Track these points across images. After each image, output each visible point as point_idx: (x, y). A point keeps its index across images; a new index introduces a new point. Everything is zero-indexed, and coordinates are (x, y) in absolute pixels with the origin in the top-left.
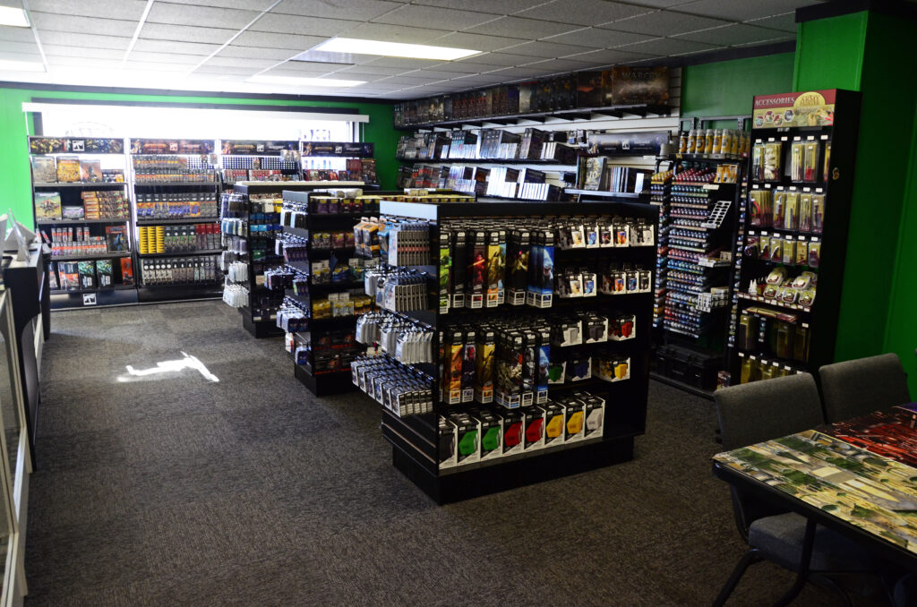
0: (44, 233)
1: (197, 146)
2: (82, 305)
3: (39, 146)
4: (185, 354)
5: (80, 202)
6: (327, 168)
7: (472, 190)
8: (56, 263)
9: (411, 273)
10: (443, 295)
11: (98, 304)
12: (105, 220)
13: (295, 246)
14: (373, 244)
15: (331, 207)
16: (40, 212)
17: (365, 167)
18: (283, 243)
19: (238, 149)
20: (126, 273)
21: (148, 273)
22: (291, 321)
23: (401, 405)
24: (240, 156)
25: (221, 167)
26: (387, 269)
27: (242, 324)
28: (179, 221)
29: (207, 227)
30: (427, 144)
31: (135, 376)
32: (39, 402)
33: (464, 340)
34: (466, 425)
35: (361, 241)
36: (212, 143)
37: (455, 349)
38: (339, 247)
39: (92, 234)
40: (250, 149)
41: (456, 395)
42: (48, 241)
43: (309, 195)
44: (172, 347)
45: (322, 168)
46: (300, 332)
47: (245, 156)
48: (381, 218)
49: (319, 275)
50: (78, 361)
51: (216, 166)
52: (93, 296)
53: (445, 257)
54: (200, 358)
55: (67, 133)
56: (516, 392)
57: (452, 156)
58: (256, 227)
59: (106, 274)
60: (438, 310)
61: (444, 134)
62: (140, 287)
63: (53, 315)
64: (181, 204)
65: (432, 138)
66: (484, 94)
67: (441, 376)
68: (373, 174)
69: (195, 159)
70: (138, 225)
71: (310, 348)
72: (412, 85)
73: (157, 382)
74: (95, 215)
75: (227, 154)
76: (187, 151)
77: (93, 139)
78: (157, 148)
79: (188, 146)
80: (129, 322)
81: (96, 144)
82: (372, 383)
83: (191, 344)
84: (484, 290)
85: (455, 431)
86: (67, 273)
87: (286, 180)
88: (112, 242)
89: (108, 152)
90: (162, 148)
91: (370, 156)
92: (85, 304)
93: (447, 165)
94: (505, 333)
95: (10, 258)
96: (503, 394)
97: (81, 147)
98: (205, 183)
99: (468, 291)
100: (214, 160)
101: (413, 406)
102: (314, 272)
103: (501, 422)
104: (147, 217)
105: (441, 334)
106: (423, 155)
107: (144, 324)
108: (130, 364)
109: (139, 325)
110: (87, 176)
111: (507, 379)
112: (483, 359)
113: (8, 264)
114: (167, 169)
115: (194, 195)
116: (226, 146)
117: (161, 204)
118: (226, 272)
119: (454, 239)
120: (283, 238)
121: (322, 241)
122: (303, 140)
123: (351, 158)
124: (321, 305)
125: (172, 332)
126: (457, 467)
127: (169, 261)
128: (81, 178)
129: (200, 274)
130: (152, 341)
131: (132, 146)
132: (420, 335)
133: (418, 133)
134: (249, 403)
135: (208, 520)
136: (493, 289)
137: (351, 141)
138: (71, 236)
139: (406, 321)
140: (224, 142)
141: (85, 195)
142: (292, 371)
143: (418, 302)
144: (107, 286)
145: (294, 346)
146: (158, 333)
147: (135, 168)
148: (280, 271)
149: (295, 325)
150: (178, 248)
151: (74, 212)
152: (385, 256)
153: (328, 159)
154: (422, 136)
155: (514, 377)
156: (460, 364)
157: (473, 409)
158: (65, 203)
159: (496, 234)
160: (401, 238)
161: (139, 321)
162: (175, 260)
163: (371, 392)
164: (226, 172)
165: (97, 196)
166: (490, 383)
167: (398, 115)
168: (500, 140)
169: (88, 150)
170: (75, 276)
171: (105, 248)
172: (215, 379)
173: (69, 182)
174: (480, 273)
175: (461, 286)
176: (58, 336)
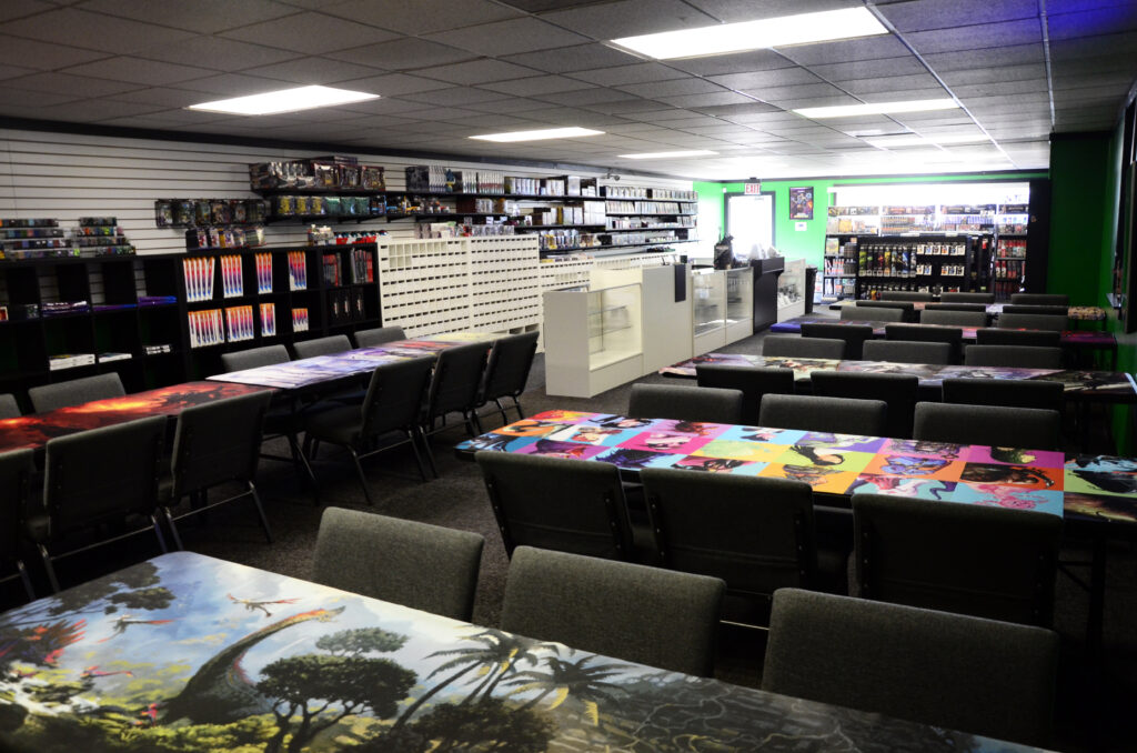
1: (924, 209)
3: (833, 212)
16: (828, 250)
19: (952, 210)
40: (960, 210)
55: (849, 204)
77: (862, 207)
78: (898, 211)
81: (863, 210)
86: (837, 285)
89: (869, 214)
90: (901, 211)
97: (855, 212)
100: (933, 218)
110: (854, 229)
114: (901, 224)
116: (944, 209)
131: (883, 211)
147: (885, 223)
158: (841, 245)
173: (844, 232)
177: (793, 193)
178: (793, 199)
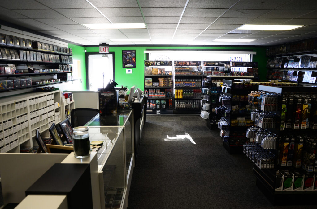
0: (147, 90)
1: (195, 63)
2: (156, 114)
3: (147, 64)
4: (186, 133)
5: (158, 81)
6: (240, 71)
7: (296, 80)
8: (149, 100)
9: (270, 113)
10: (282, 123)
11: (161, 114)
12: (165, 87)
13: (226, 99)
14: (255, 102)
15: (240, 86)
16: (146, 84)
17: (254, 71)
18: (222, 98)
19: (209, 64)
20: (170, 104)
21: (177, 105)
22: (223, 126)
23: (261, 164)
24: (210, 67)
25: (203, 70)
26: (260, 111)
27: (206, 124)
28: (188, 88)
29: (197, 90)
30: (279, 62)
31: (169, 139)
32: (140, 144)
33: (290, 141)
34: (288, 175)
35: (251, 100)
36: (200, 62)
37: (285, 145)
38: (242, 101)
39: (161, 91)
40: (213, 64)
41: (284, 162)
42: (148, 93)
43: (232, 82)
44: (182, 130)
45: (238, 71)
46: (226, 130)
47: (211, 67)
48: (259, 91)
49: (234, 110)
50: (153, 132)
51: (201, 70)
52: (159, 111)
53: (284, 108)
54: (191, 135)
55: (156, 59)
56: (311, 165)
57: (289, 66)
58: (213, 91)
59: (164, 104)
60: (280, 129)
61: (286, 58)
62: (174, 109)
63: (147, 116)
64: (189, 82)
65: (281, 60)
66: (304, 42)
67: (279, 154)
68: (257, 73)
69: (194, 67)
70: (175, 89)
71: (229, 136)
72: (273, 40)
73: (176, 142)
74: (162, 85)
75: (205, 66)
76: (192, 65)
77: (163, 61)
78: (183, 64)
79: (193, 63)
80: (170, 121)
81: (164, 63)
82: (251, 154)
83: (188, 130)
84: (300, 123)
85: (283, 177)
86: (152, 103)
87: (225, 75)
88: (167, 94)
89: (167, 65)
90: (184, 64)
91: (256, 66)
92: (157, 113)
93: (286, 70)
94: (308, 140)
95: (135, 99)
96: (305, 165)
97: (159, 64)
98: (197, 76)
99: (293, 122)
100: (201, 68)
101: (266, 165)
102: (233, 109)
103: (304, 177)
104: (178, 86)
105: (280, 138)
106: (277, 66)
107: (174, 121)
108: (168, 135)
109: (173, 122)
110: (160, 73)
111: (308, 159)
112: (298, 150)
113: (134, 101)
114: (185, 71)
115: (194, 79)
116: (205, 63)
117: (183, 82)
118: (202, 106)
119: (288, 101)
120: (222, 96)
121: (236, 98)
122: (232, 61)
123: (249, 67)
124: (234, 121)
125: (183, 125)
126: (282, 192)
127: (184, 101)
128: (159, 73)
129: (194, 106)
130: (176, 128)
131: (175, 63)
132: (271, 138)
133: (275, 58)
134: (205, 153)
135: (186, 194)
136: (304, 122)
137: (249, 61)
138: (154, 92)
139: (266, 131)
140: (204, 62)
141: (160, 79)
142: (222, 144)
143: (271, 125)
144: (164, 108)
145: (224, 135)
146: (178, 125)
147: (175, 70)
148: (220, 108)
149: (224, 128)
150: (187, 97)
151: (156, 84)
152: (259, 106)
153: (240, 68)
154: (277, 59)
155: (311, 159)
156: (287, 151)
157: (292, 169)
158: (153, 81)
159: (307, 100)
160: (266, 100)
161: (173, 121)
162: (186, 101)
163: (250, 157)
164: (205, 72)
165: (163, 79)
166: (300, 160)
167: (268, 51)
168: (310, 60)
169: (161, 64)
170: (155, 104)
171: (164, 96)
172: (195, 143)
173: (155, 75)
174: (299, 115)
175: (290, 120)
176: (148, 123)
177: (124, 53)
178: (124, 56)
